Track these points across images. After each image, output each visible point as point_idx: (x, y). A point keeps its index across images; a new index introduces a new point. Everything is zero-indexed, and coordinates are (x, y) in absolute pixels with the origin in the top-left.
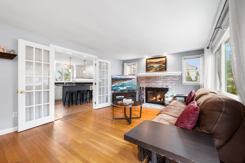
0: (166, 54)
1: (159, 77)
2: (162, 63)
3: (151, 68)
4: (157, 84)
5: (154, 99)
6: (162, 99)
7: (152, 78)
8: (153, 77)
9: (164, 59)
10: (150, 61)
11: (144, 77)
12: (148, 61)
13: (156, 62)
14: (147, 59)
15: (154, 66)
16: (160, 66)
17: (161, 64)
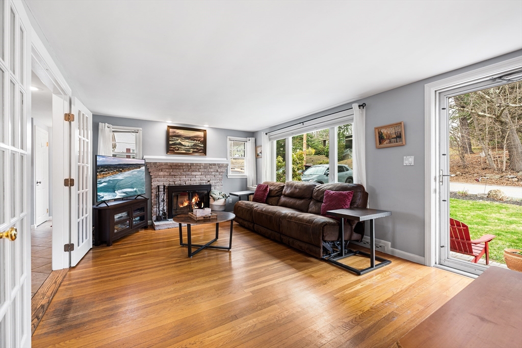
0: (208, 126)
1: (197, 165)
2: (199, 140)
3: (177, 147)
4: (192, 179)
5: (186, 204)
6: (203, 204)
7: (184, 167)
8: (187, 165)
9: (201, 134)
10: (174, 132)
11: (166, 164)
12: (171, 130)
13: (188, 136)
14: (168, 126)
15: (183, 143)
16: (195, 145)
17: (197, 142)
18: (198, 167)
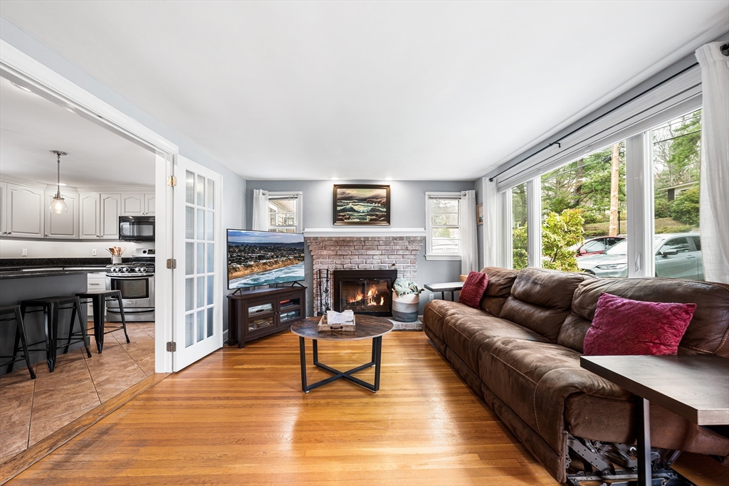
0: (391, 179)
1: (374, 239)
2: (379, 202)
3: (348, 214)
4: (368, 261)
5: (359, 298)
6: (382, 299)
7: (355, 244)
8: (359, 239)
9: (383, 192)
10: (344, 193)
11: (330, 239)
12: (339, 191)
13: (363, 196)
14: (335, 186)
15: (356, 208)
16: (373, 210)
17: (377, 205)
18: (376, 243)
